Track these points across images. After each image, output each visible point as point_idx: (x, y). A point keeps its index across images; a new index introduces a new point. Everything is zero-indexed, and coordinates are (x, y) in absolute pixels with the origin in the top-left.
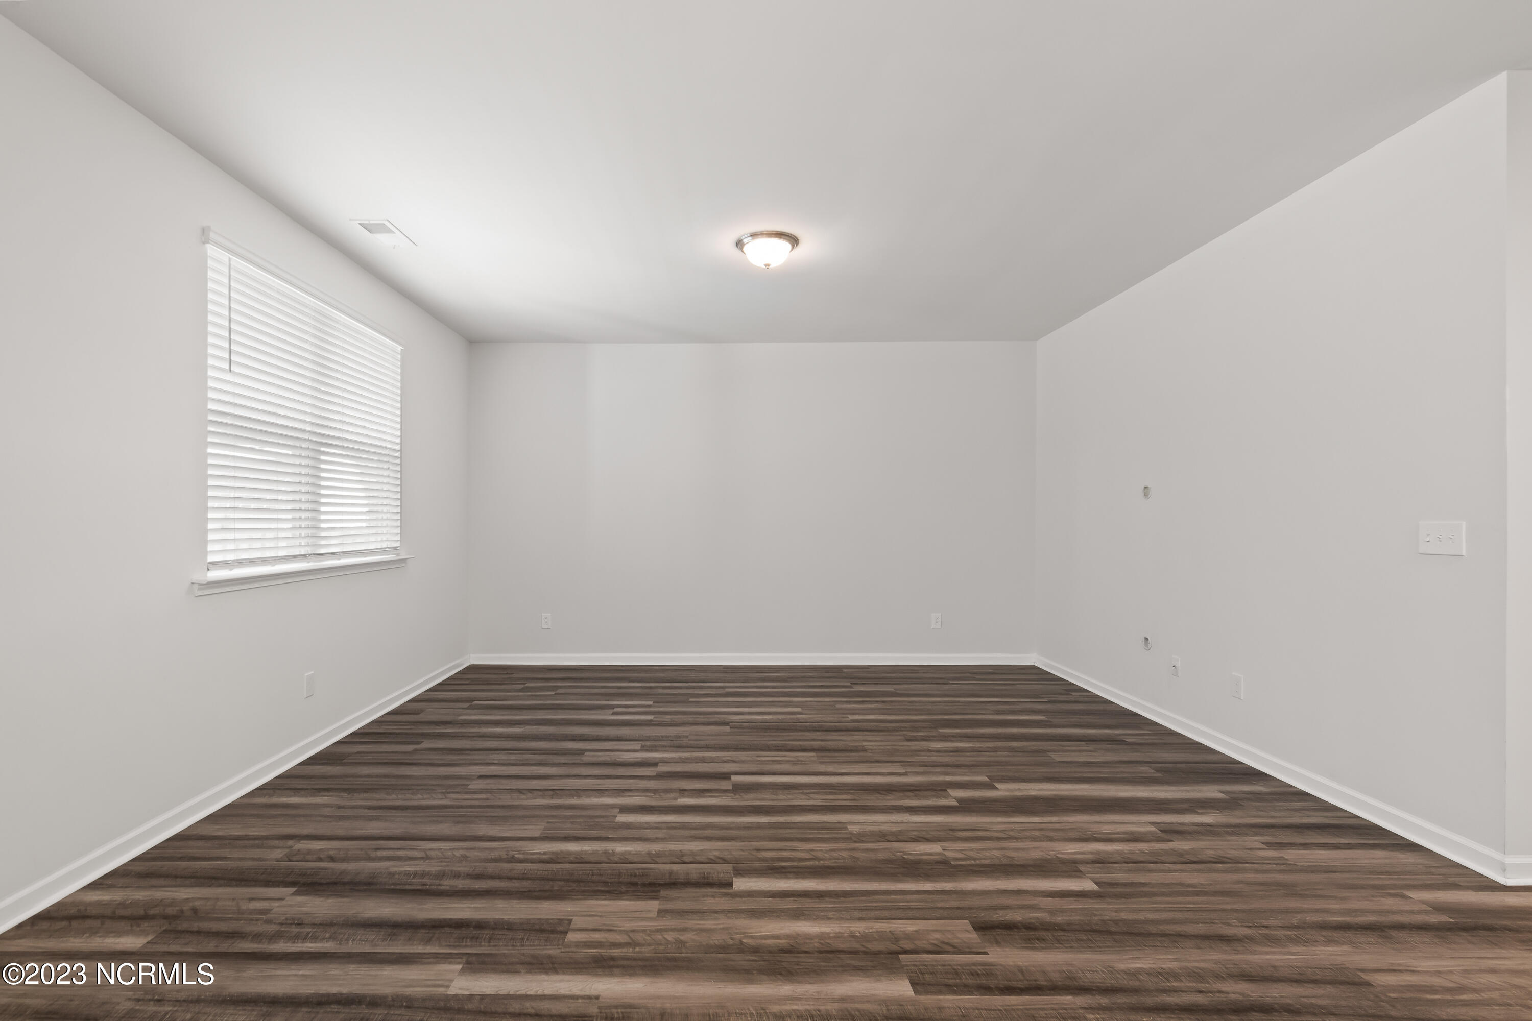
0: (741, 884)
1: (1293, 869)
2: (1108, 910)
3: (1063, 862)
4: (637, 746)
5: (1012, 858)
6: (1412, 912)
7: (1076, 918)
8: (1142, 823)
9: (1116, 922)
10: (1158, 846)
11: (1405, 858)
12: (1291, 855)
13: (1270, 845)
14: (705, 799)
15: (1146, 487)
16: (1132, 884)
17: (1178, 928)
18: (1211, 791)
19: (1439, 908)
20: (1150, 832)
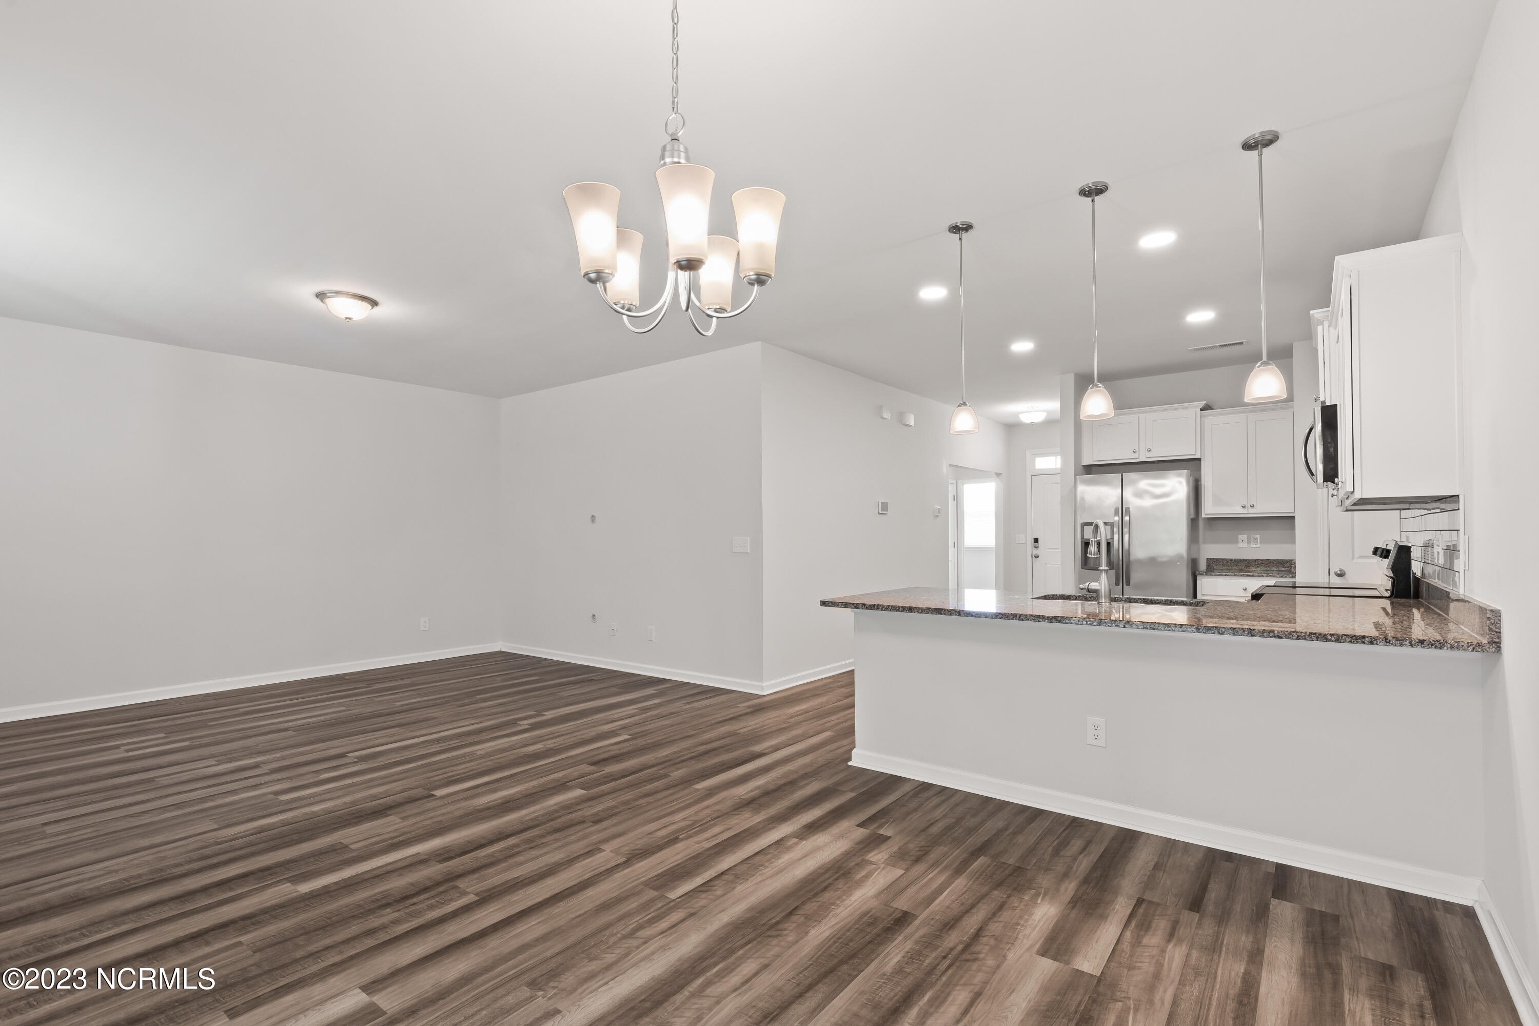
0: (439, 793)
1: (699, 709)
2: (641, 742)
3: (608, 732)
4: (212, 762)
5: (583, 738)
6: (741, 711)
7: (631, 748)
8: (631, 709)
9: (648, 744)
10: (644, 716)
11: (732, 695)
12: (696, 705)
13: (686, 704)
14: (342, 771)
15: (593, 516)
16: (643, 731)
17: (672, 739)
18: (650, 691)
19: (749, 707)
20: (636, 712)
